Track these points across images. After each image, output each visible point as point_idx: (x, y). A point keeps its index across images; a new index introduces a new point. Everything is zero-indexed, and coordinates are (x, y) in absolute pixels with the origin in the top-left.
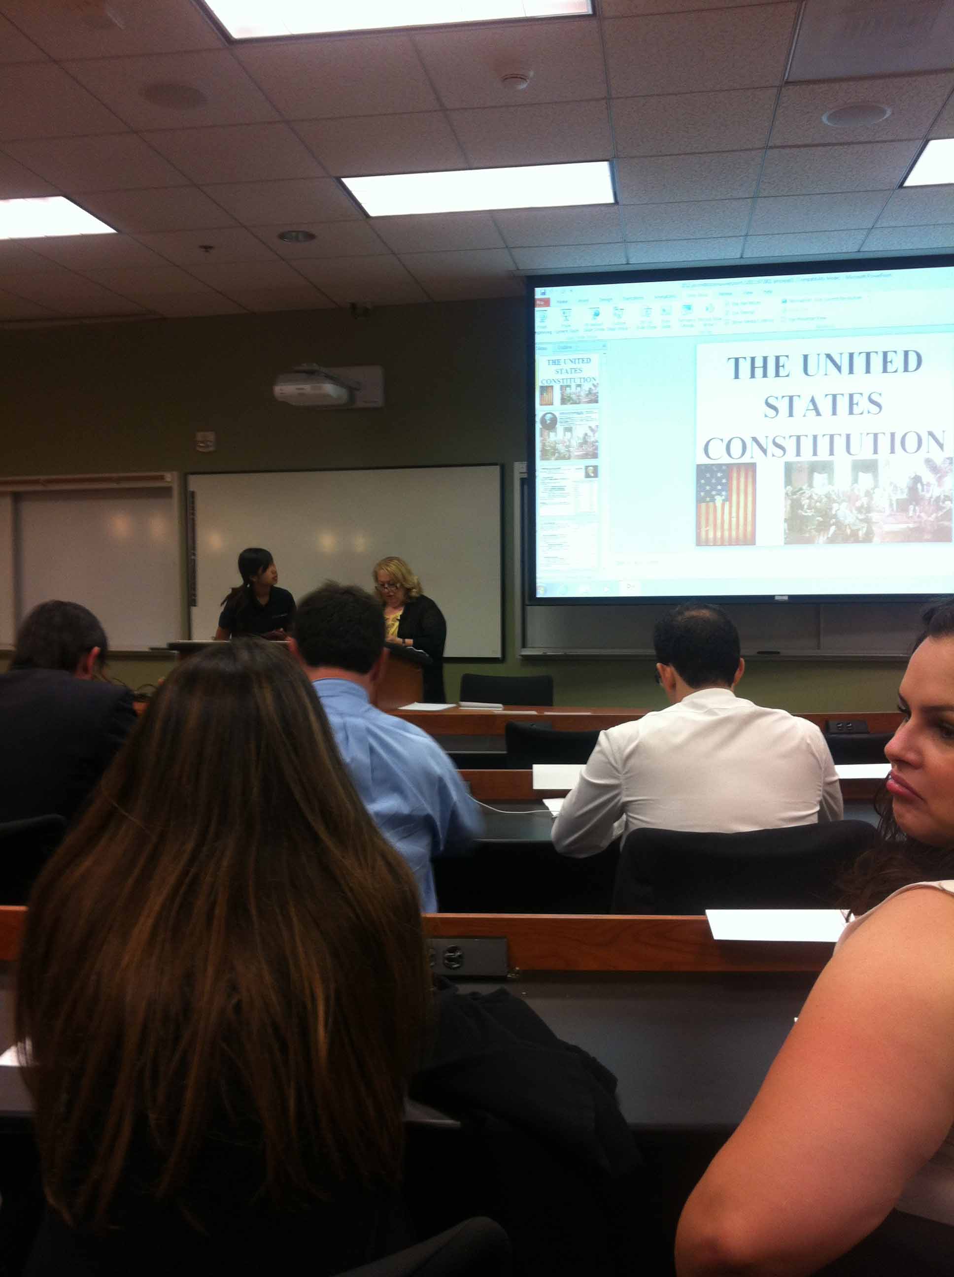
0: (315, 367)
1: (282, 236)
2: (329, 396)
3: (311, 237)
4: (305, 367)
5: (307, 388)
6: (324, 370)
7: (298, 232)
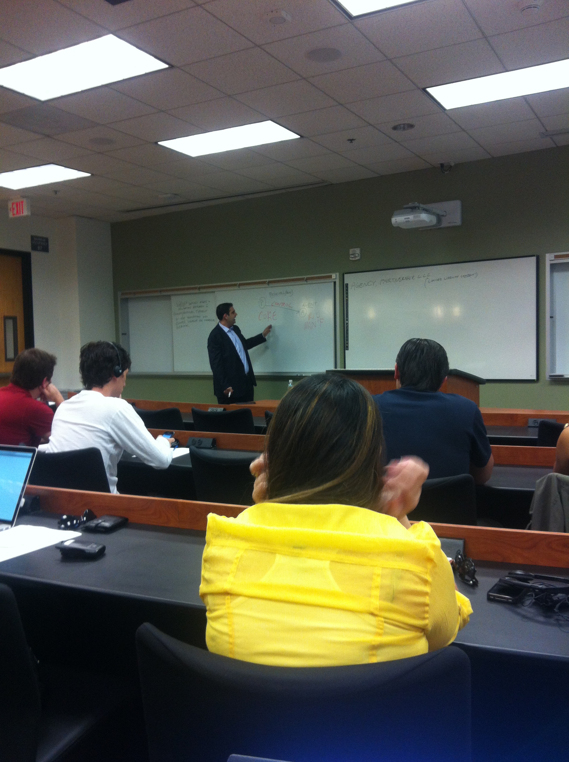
0: (416, 204)
1: (395, 128)
2: (424, 221)
3: (411, 126)
4: (410, 205)
5: (411, 217)
6: (421, 205)
7: (404, 124)
